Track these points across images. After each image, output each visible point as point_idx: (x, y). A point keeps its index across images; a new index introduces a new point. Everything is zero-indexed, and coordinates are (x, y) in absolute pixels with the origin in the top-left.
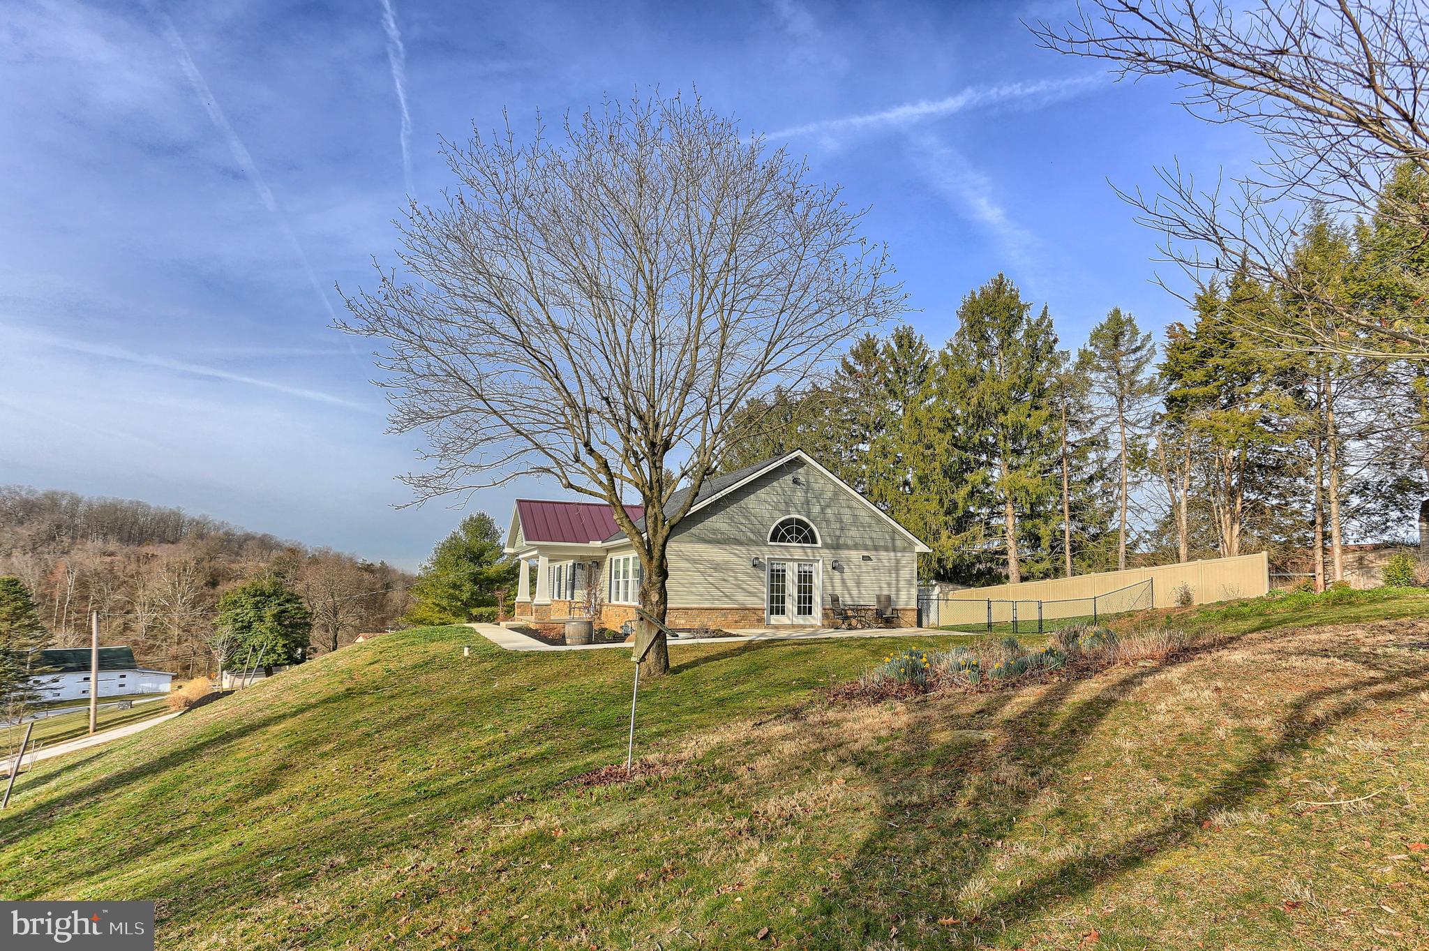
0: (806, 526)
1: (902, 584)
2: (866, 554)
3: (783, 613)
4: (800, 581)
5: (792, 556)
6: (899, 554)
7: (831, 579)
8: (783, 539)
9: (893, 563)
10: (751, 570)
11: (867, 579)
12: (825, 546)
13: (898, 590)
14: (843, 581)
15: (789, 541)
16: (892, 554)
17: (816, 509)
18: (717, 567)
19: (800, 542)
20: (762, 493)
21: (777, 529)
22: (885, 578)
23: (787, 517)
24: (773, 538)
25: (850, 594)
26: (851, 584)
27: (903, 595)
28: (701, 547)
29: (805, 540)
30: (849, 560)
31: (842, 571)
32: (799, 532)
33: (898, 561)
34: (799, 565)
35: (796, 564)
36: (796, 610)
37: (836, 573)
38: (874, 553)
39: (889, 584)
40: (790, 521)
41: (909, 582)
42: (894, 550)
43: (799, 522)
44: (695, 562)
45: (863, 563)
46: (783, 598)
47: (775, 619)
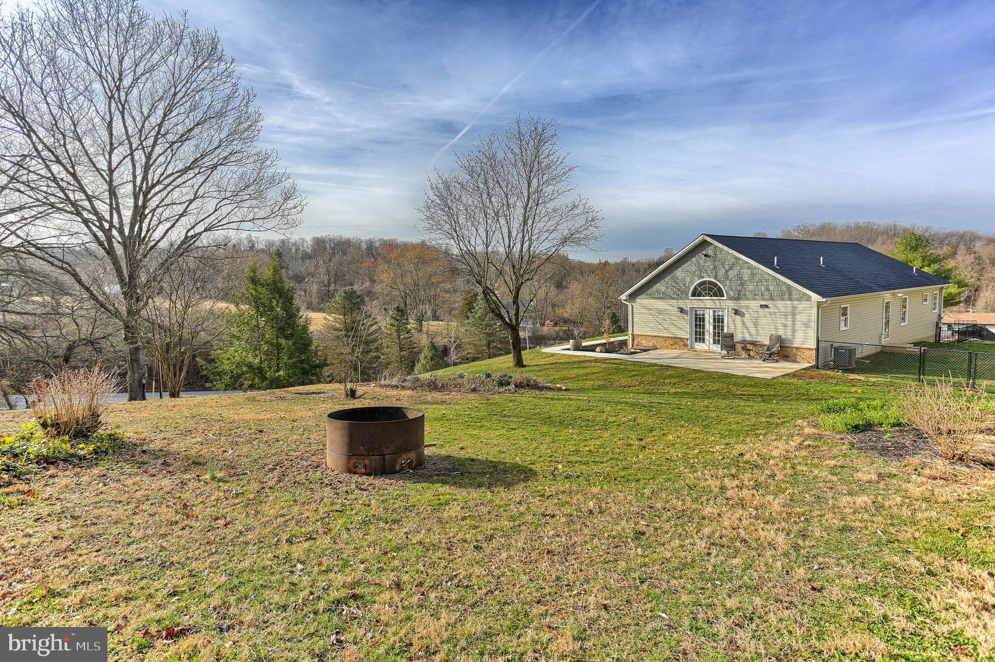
0: (716, 285)
1: (798, 325)
2: (764, 303)
3: (704, 342)
4: (714, 322)
5: (707, 305)
6: (796, 303)
7: (734, 321)
8: (700, 295)
9: (789, 309)
10: (679, 314)
11: (763, 321)
12: (730, 298)
13: (794, 331)
14: (743, 323)
15: (704, 296)
16: (789, 302)
17: (722, 272)
18: (660, 312)
19: (711, 296)
20: (686, 266)
21: (695, 289)
22: (780, 321)
23: (701, 280)
24: (694, 295)
25: (749, 332)
26: (749, 324)
27: (800, 335)
28: (652, 301)
29: (715, 295)
30: (747, 308)
31: (742, 315)
32: (710, 289)
33: (794, 308)
34: (714, 311)
35: (711, 311)
36: (711, 341)
37: (738, 317)
38: (771, 302)
39: (785, 326)
40: (704, 283)
41: (807, 325)
42: (790, 299)
43: (710, 283)
44: (649, 309)
45: (760, 310)
46: (704, 332)
47: (698, 346)
